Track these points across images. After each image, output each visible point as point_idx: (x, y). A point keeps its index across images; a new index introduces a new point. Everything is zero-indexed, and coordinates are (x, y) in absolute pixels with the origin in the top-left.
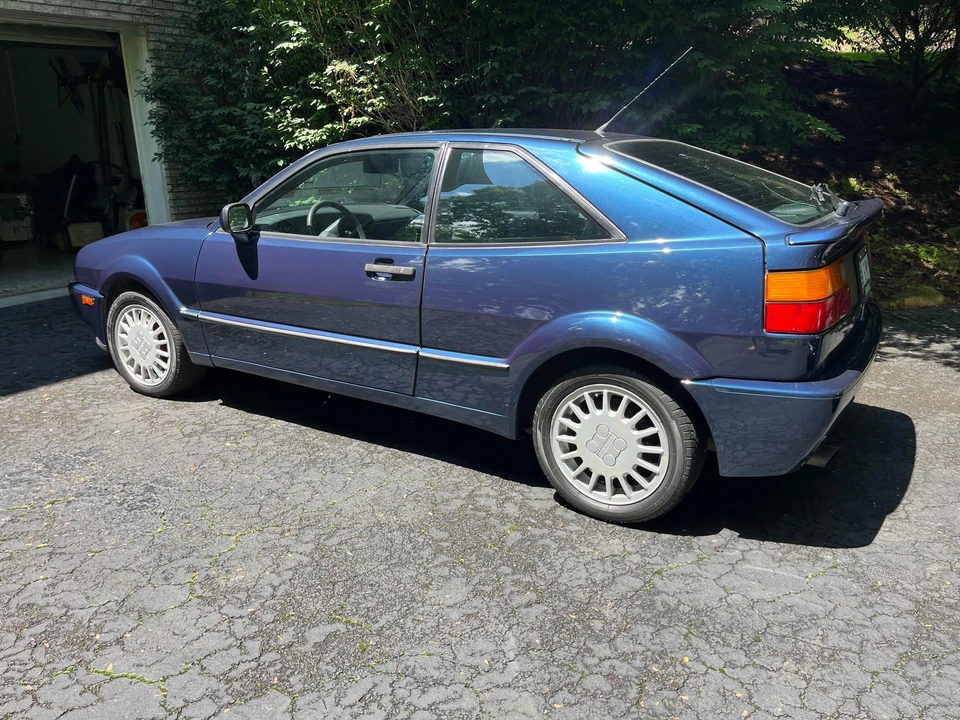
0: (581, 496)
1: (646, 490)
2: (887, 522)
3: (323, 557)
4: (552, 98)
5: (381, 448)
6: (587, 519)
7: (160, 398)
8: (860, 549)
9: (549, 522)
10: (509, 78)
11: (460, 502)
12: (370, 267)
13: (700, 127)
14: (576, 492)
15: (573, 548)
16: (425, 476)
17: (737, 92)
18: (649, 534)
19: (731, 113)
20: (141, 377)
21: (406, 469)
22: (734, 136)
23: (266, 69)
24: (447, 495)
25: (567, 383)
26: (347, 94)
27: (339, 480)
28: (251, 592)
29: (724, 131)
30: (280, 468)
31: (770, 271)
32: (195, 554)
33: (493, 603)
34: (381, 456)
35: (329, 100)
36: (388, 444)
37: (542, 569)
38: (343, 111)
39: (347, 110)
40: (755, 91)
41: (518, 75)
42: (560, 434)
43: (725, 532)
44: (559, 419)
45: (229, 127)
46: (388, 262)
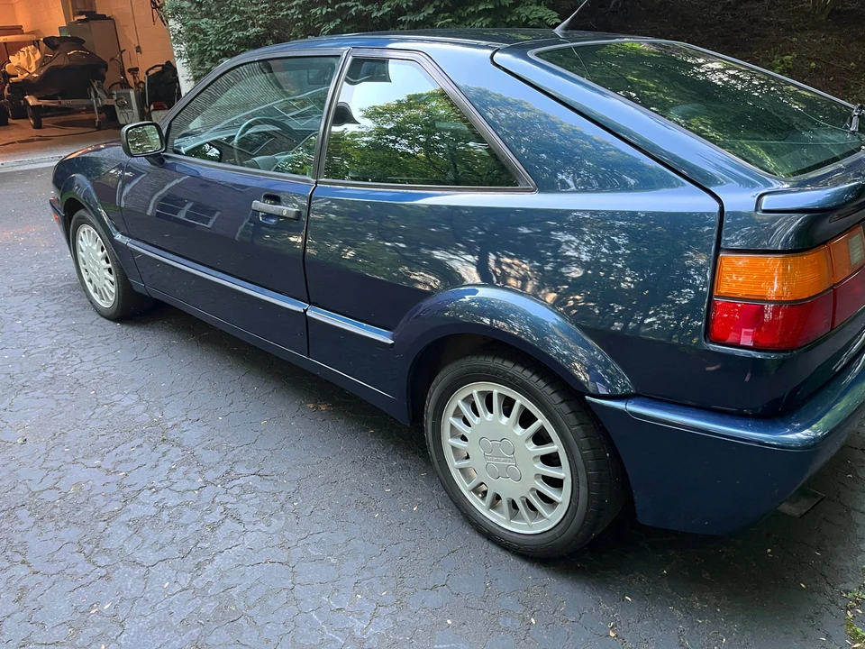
12: (259, 205)
46: (275, 199)
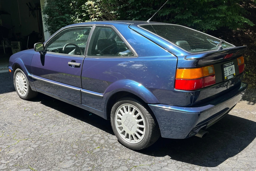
0: (122, 139)
1: (140, 139)
2: (228, 160)
3: (38, 149)
4: (151, 12)
5: (76, 119)
6: (124, 147)
7: (25, 100)
8: (211, 168)
9: (111, 147)
10: (137, 5)
11: (88, 138)
12: (70, 63)
13: (201, 21)
14: (121, 138)
15: (113, 155)
16: (83, 129)
17: (216, 9)
18: (140, 154)
19: (213, 16)
20: (21, 93)
21: (79, 126)
22: (213, 24)
23: (71, 4)
24: (85, 135)
25: (119, 102)
26: (92, 11)
27: (57, 127)
28: (11, 157)
29: (210, 22)
30: (44, 122)
31: (179, 68)
32: (5, 144)
33: (77, 169)
34: (74, 122)
35: (87, 13)
36: (78, 118)
37: (99, 161)
38: (91, 16)
39: (92, 16)
40: (221, 8)
41: (140, 4)
42: (118, 119)
43: (167, 157)
44: (117, 114)
45: (61, 22)
46: (74, 61)
